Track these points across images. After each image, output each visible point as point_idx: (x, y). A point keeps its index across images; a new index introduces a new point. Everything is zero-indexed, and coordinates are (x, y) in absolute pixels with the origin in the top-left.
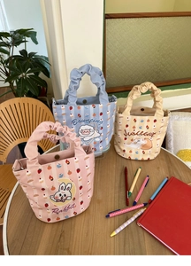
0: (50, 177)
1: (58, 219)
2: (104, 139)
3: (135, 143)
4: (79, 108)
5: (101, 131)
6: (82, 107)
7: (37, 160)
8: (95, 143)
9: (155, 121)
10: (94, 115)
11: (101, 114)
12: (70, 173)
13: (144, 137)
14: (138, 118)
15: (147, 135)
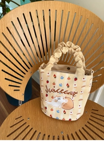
3: (56, 101)
9: (76, 79)
13: (64, 95)
14: (58, 74)
15: (68, 94)
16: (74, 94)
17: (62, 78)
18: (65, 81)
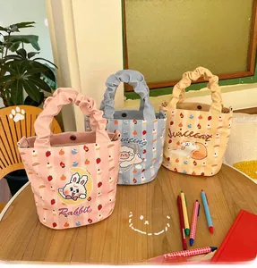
0: (61, 164)
1: (67, 225)
2: (148, 168)
3: (183, 148)
4: (116, 123)
5: (144, 156)
6: (120, 122)
7: (48, 140)
8: (135, 171)
9: (210, 118)
10: (135, 133)
11: (144, 133)
12: (87, 162)
13: (195, 140)
15: (199, 137)
16: (207, 138)
17: (192, 117)
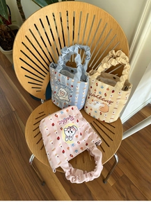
3: (95, 104)
4: (59, 75)
8: (65, 104)
9: (113, 91)
11: (72, 86)
14: (100, 83)
15: (105, 101)
16: (110, 102)
17: (102, 87)
18: (104, 90)
